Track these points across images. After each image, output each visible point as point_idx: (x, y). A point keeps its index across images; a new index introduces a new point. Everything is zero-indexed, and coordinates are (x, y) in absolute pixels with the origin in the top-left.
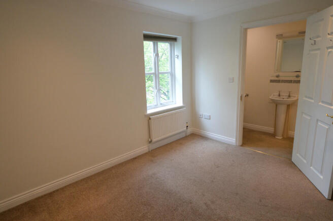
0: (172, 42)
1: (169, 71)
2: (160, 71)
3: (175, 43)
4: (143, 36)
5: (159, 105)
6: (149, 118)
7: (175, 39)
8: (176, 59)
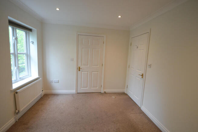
0: (27, 31)
1: (25, 52)
2: (18, 52)
3: (30, 32)
4: (8, 22)
5: (18, 79)
6: (15, 92)
7: (30, 30)
8: (31, 44)
